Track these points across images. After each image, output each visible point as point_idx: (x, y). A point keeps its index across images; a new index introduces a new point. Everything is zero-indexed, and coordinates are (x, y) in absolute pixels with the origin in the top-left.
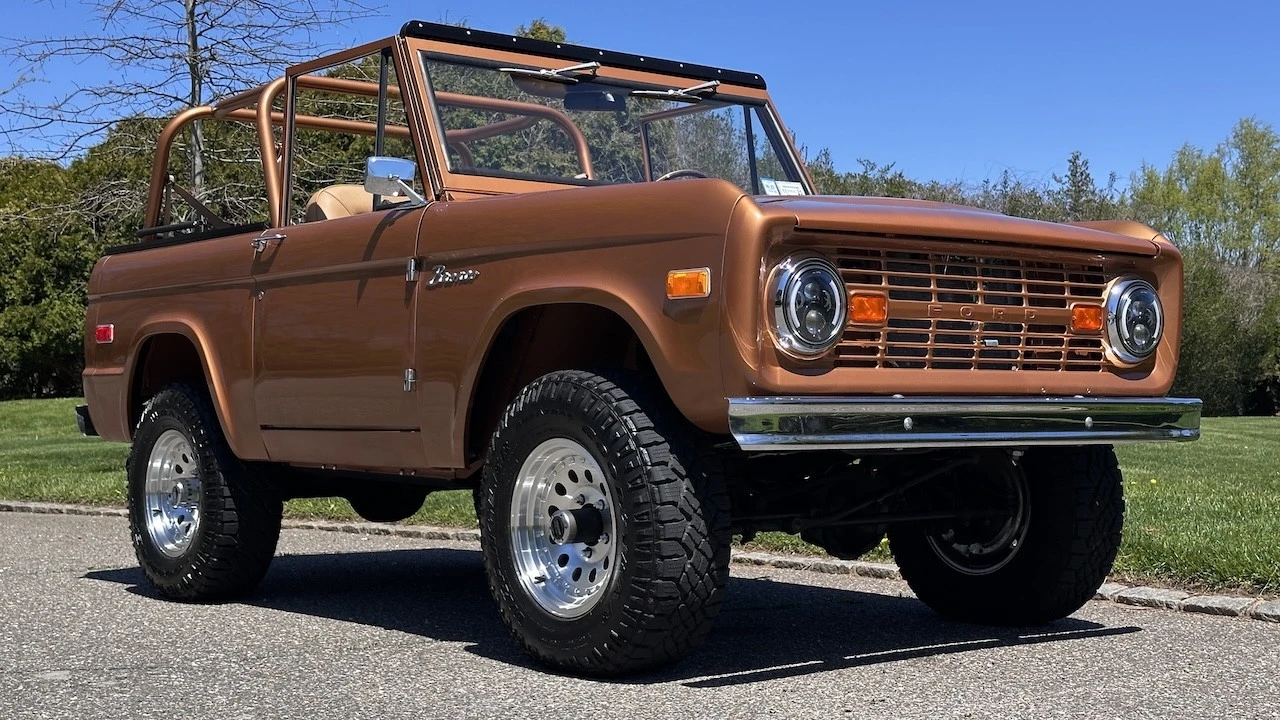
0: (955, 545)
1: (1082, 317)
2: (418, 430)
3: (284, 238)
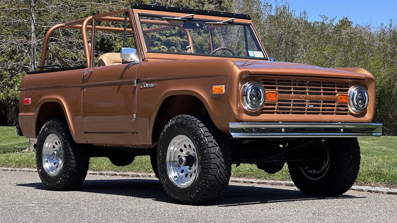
0: (309, 171)
1: (341, 98)
2: (137, 133)
3: (92, 72)
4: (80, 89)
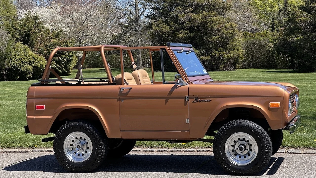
2: (188, 131)
3: (131, 89)
4: (117, 100)
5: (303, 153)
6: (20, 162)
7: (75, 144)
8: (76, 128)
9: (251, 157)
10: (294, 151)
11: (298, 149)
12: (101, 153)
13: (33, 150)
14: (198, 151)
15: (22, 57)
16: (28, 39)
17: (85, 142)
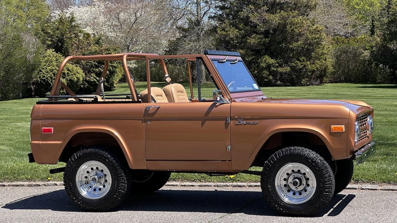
1: (367, 126)
2: (230, 161)
3: (159, 107)
4: (141, 121)
5: (381, 190)
6: (25, 198)
7: (90, 176)
8: (92, 156)
9: (308, 194)
10: (369, 186)
11: (374, 184)
12: (123, 187)
13: (46, 183)
14: (249, 186)
15: (53, 68)
16: (62, 46)
17: (103, 174)
